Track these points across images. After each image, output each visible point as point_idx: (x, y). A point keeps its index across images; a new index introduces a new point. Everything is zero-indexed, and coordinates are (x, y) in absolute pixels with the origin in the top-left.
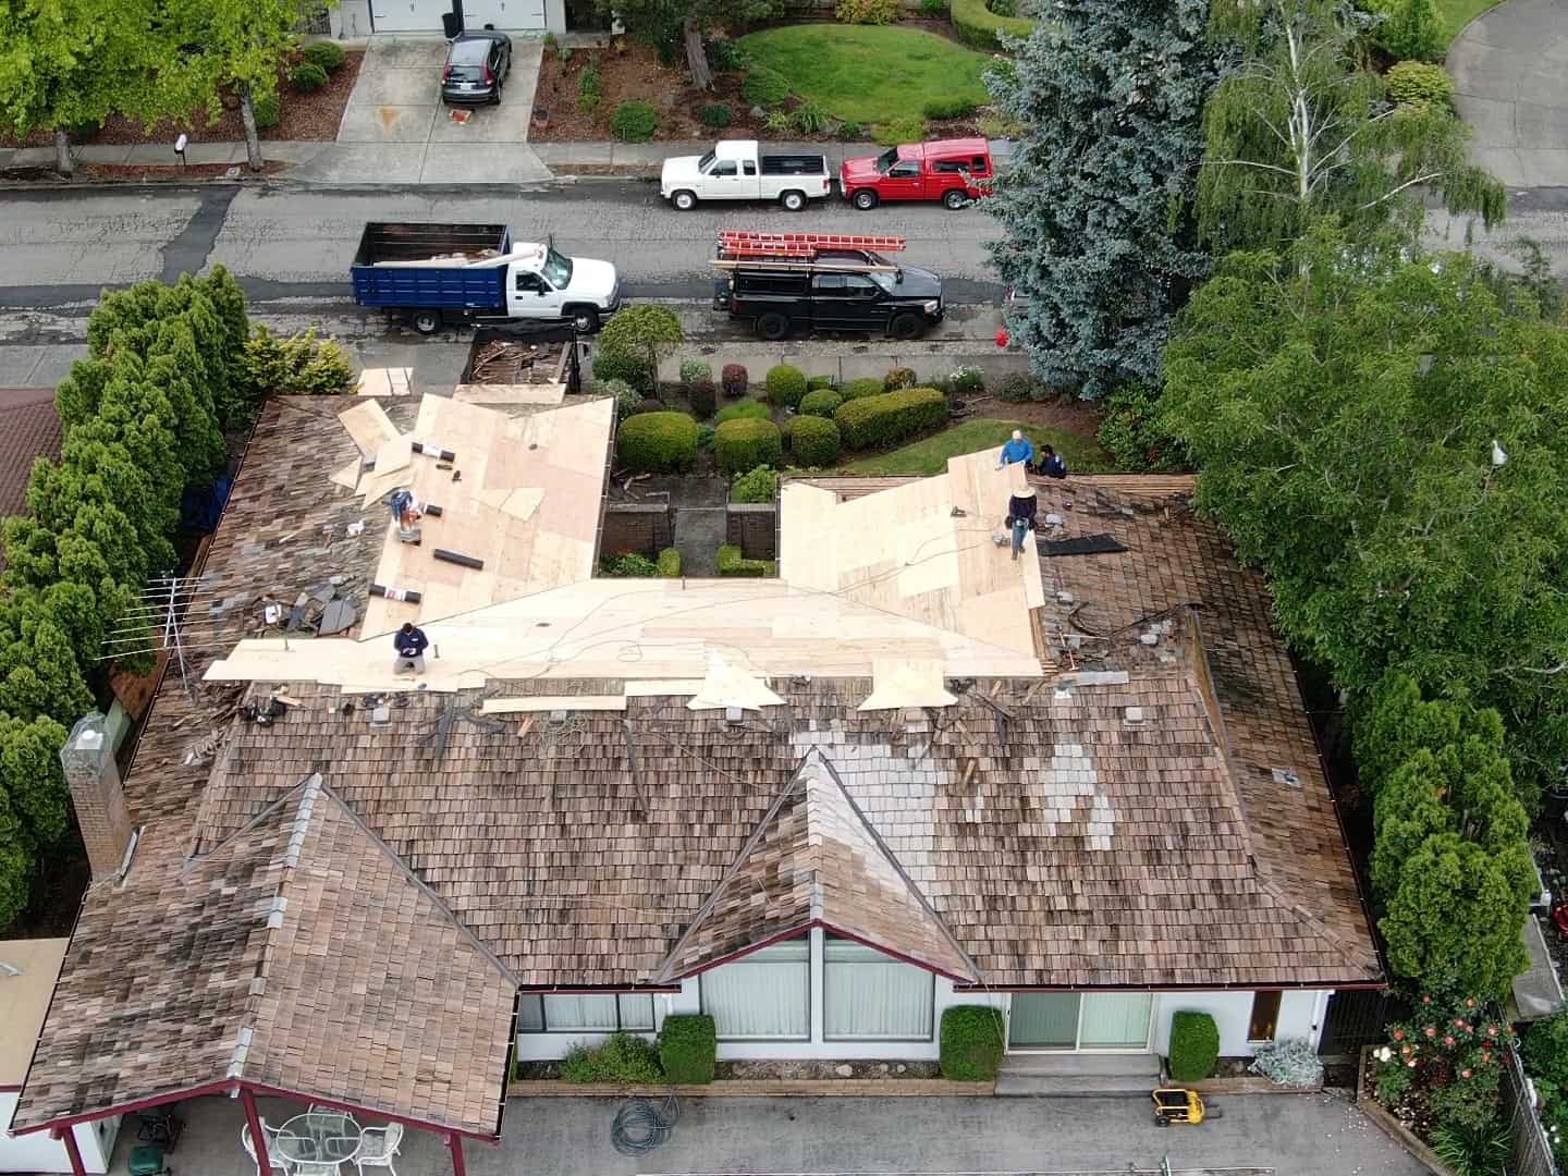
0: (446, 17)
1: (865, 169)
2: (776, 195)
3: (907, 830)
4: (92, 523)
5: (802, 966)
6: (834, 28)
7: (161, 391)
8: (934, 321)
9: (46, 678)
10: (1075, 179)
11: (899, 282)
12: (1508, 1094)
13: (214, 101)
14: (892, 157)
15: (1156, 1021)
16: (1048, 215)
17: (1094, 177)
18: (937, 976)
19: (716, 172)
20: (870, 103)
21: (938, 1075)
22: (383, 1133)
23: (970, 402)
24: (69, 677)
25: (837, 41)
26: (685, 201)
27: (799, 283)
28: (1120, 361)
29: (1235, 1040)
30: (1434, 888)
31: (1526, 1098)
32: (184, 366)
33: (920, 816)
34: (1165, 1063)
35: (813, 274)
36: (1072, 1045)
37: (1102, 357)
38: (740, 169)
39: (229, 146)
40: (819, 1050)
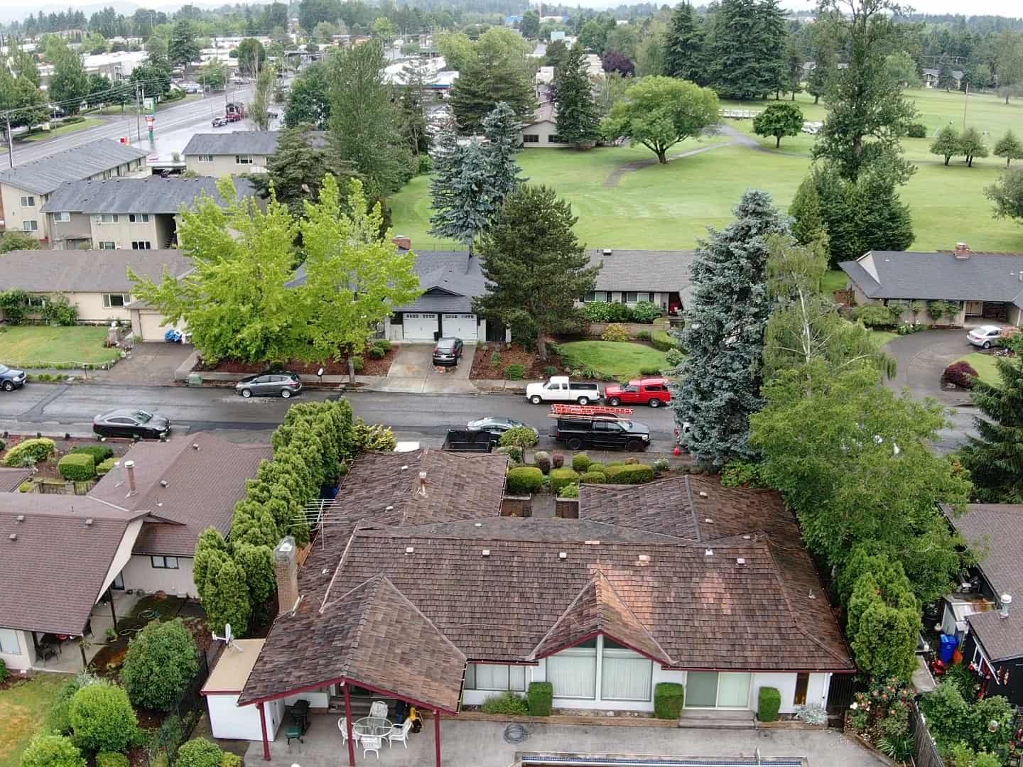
0: (435, 333)
1: (614, 389)
2: (576, 399)
3: (640, 605)
4: (286, 481)
5: (592, 660)
6: (600, 342)
7: (318, 438)
8: (647, 444)
9: (265, 535)
10: (709, 368)
11: (631, 427)
12: (912, 720)
13: (337, 353)
14: (625, 385)
15: (752, 694)
16: (698, 385)
17: (717, 367)
18: (654, 663)
19: (550, 388)
20: (616, 368)
21: (654, 717)
22: (401, 727)
23: (663, 473)
24: (274, 535)
25: (602, 346)
26: (536, 400)
27: (588, 426)
28: (730, 447)
29: (787, 705)
30: (875, 623)
31: (921, 720)
32: (328, 430)
33: (646, 599)
34: (757, 715)
35: (593, 421)
36: (714, 706)
37: (722, 445)
38: (561, 387)
39: (341, 376)
40: (599, 705)
